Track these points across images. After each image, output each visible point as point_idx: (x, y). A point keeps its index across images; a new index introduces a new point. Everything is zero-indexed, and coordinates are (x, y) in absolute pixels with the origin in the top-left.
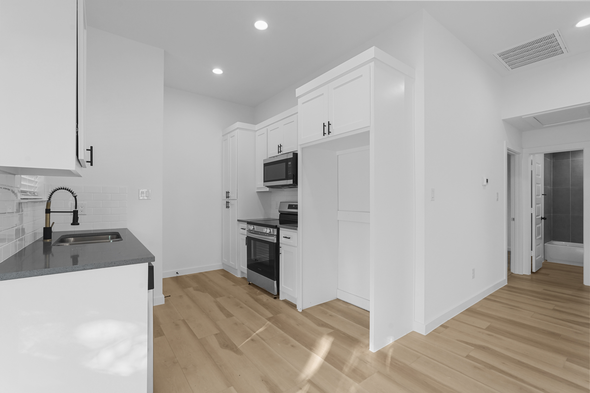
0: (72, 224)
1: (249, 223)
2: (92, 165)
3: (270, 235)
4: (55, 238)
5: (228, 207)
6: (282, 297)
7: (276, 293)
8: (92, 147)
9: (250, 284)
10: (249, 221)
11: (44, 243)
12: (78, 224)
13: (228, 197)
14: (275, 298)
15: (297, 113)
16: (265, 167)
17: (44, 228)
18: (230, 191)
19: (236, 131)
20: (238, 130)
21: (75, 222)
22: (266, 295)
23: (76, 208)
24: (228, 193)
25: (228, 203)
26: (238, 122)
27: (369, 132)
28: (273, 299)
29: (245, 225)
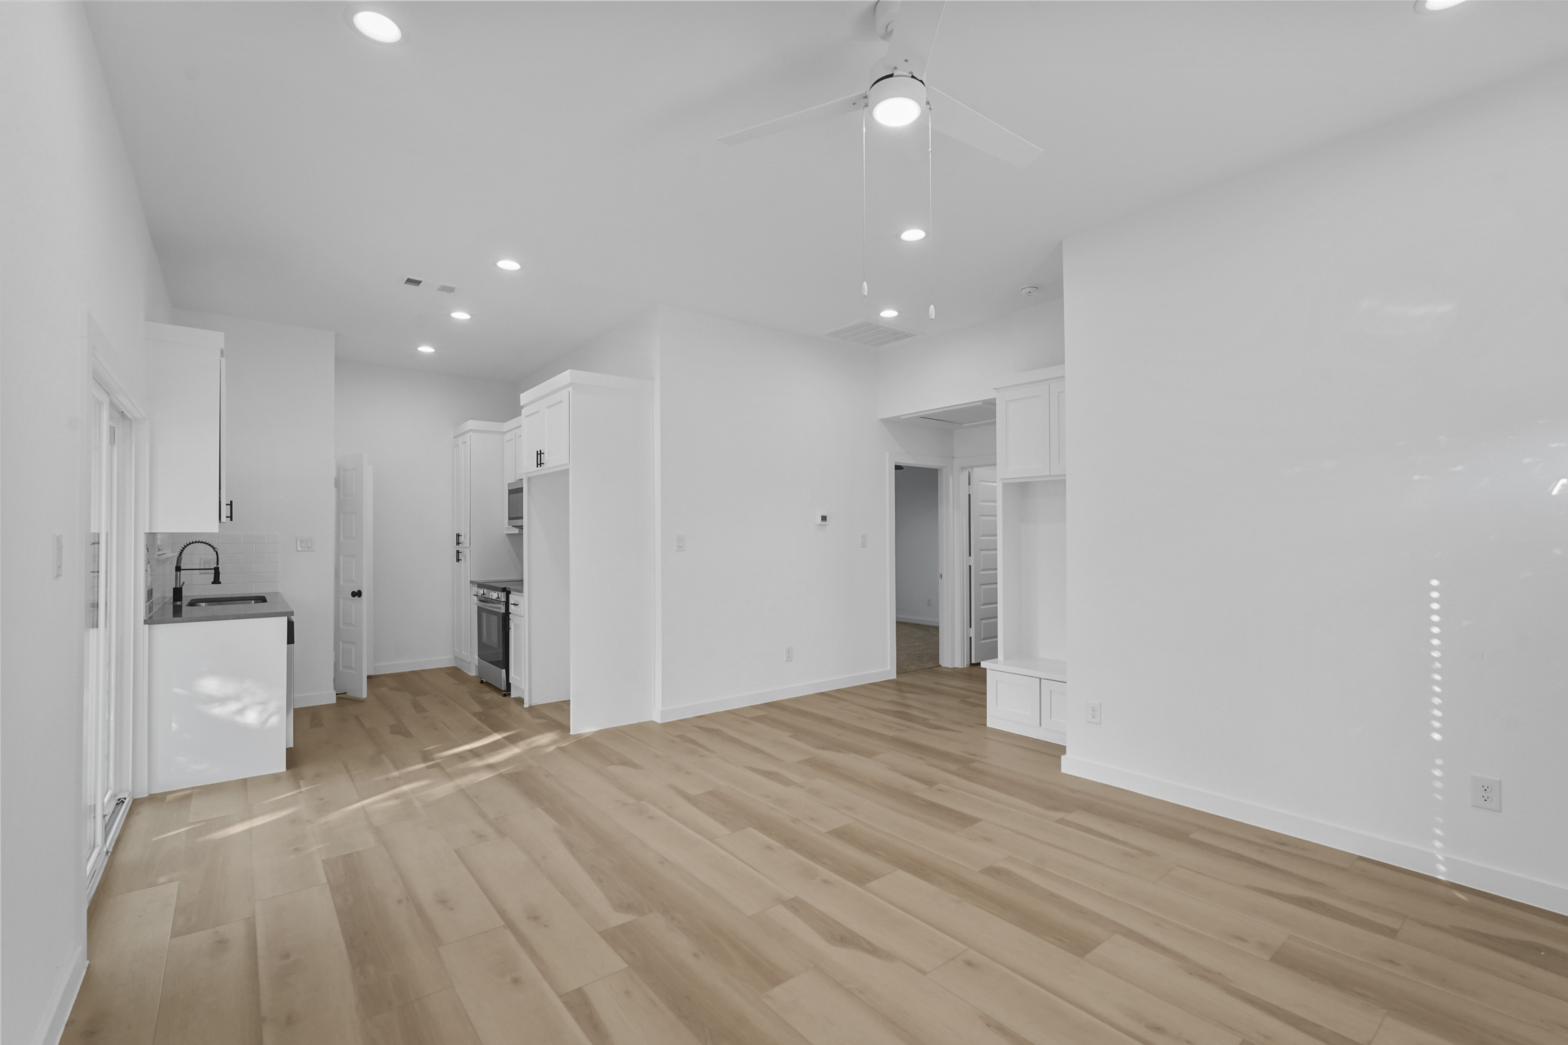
0: (213, 583)
1: (480, 585)
2: (231, 520)
3: (497, 601)
4: (185, 601)
5: (458, 560)
6: (514, 694)
7: (504, 687)
8: (231, 502)
9: (482, 682)
10: (481, 582)
11: (174, 606)
12: (220, 583)
13: (458, 543)
14: (505, 695)
15: (521, 426)
16: (511, 495)
17: (174, 589)
18: (462, 533)
19: (469, 435)
20: (471, 433)
21: (216, 581)
22: (495, 693)
23: (218, 564)
24: (459, 536)
25: (458, 552)
26: (470, 421)
27: (568, 469)
28: (501, 697)
29: (475, 589)
